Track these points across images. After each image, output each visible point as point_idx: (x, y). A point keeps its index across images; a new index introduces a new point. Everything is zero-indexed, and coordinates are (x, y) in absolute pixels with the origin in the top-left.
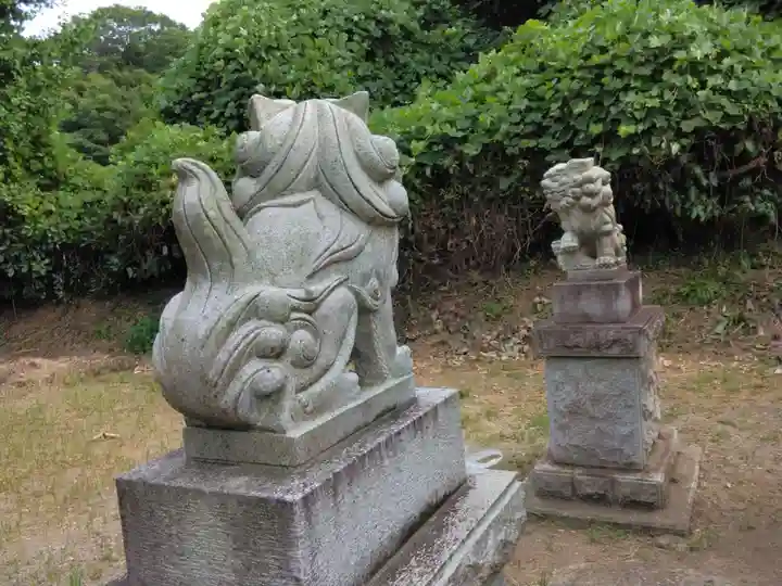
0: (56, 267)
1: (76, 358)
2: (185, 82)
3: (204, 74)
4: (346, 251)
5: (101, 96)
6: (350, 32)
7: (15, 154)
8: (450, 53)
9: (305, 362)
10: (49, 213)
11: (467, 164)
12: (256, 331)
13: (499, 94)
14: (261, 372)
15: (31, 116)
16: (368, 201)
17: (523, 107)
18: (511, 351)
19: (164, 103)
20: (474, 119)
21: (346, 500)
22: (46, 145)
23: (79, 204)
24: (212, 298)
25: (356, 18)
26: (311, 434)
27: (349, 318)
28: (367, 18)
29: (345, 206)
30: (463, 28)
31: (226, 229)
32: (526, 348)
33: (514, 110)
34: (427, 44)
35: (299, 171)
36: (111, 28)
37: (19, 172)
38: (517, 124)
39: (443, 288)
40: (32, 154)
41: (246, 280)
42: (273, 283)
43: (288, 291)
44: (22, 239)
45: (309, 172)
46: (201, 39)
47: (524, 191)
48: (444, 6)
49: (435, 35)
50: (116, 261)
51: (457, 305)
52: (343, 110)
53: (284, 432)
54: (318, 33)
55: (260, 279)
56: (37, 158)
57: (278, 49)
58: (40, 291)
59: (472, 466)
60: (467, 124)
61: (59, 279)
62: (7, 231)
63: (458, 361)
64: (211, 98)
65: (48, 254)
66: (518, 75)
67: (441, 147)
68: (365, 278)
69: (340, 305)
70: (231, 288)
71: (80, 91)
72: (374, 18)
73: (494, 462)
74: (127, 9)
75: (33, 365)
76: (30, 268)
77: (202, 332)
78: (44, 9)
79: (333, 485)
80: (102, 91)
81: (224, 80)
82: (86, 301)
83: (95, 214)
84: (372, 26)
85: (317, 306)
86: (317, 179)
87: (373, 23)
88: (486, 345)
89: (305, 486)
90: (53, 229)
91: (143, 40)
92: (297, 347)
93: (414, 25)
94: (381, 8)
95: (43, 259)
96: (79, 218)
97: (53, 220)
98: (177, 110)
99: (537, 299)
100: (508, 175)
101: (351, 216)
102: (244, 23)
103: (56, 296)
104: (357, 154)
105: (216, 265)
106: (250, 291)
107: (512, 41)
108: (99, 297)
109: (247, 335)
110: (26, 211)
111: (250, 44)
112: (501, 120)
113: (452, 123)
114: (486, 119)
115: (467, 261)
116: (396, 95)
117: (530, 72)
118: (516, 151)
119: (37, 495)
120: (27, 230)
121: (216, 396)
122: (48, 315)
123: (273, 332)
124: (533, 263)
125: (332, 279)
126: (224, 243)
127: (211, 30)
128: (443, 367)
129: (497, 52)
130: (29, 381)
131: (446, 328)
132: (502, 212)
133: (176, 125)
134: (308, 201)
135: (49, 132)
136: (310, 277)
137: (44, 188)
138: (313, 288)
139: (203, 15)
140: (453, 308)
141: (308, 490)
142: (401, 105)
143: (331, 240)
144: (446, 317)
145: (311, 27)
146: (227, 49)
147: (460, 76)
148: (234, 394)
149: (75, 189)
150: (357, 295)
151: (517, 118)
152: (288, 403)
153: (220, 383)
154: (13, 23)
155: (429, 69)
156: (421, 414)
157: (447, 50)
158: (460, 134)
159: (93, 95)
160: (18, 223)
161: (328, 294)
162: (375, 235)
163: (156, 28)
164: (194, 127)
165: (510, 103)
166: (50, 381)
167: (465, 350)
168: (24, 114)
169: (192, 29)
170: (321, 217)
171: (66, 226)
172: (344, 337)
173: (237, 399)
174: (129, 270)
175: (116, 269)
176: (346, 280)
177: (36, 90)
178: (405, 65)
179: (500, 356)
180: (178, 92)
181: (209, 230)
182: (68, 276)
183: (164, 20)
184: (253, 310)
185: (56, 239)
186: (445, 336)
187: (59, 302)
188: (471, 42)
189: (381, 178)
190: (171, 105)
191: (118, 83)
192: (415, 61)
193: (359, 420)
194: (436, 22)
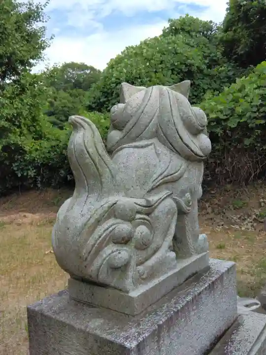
0: (38, 174)
1: (43, 215)
2: (98, 94)
3: (105, 90)
4: (172, 176)
5: (63, 101)
6: (173, 70)
7: (24, 124)
8: (221, 79)
9: (143, 246)
10: (37, 150)
11: (228, 131)
12: (113, 227)
13: (246, 97)
14: (115, 253)
15: (32, 108)
16: (188, 146)
17: (258, 104)
18: (247, 226)
19: (88, 103)
20: (233, 110)
21: (165, 342)
22: (37, 120)
23: (49, 146)
24: (88, 203)
25: (176, 64)
26: (144, 295)
27: (172, 219)
28: (181, 64)
29: (173, 149)
30: (228, 68)
31: (99, 160)
32: (255, 224)
33: (254, 105)
34: (209, 75)
35: (147, 126)
36: (69, 72)
37: (25, 131)
38: (255, 112)
39: (213, 192)
40: (31, 124)
41: (109, 193)
42: (127, 195)
43: (135, 200)
44: (25, 160)
45: (152, 127)
46: (106, 75)
47: (257, 146)
48: (219, 58)
49: (214, 71)
50: (63, 172)
51: (219, 200)
52: (174, 92)
53: (128, 292)
54: (157, 71)
55: (118, 192)
56: (34, 126)
57: (140, 78)
58: (31, 184)
59: (241, 309)
60: (229, 112)
61: (39, 179)
62: (19, 157)
63: (219, 229)
64: (108, 100)
65: (35, 167)
66: (256, 89)
67: (215, 123)
68: (183, 193)
69: (167, 210)
70: (100, 197)
71: (55, 99)
72: (185, 64)
73: (255, 307)
74: (77, 64)
75: (25, 216)
76: (28, 173)
77: (79, 225)
78: (40, 62)
79: (157, 334)
80: (64, 98)
81: (115, 93)
82: (50, 190)
83: (56, 151)
84: (183, 67)
85: (153, 210)
86: (157, 132)
87: (184, 66)
88: (233, 221)
89: (139, 334)
90: (38, 157)
91: (82, 77)
92: (139, 237)
93: (204, 67)
94: (188, 59)
95: (33, 170)
96: (49, 152)
97: (37, 153)
98: (94, 106)
99: (262, 200)
100: (249, 137)
101: (177, 155)
102: (126, 67)
103: (38, 186)
104: (182, 118)
105: (92, 182)
106: (112, 199)
107: (253, 72)
108: (55, 188)
109: (108, 229)
110: (27, 148)
111: (127, 76)
112: (247, 110)
113: (221, 111)
114: (239, 110)
115: (225, 179)
116: (193, 99)
117: (262, 87)
118: (254, 125)
119: (18, 278)
120: (27, 157)
121: (86, 267)
122: (33, 194)
123: (124, 227)
124: (260, 181)
125: (164, 193)
126: (98, 169)
127: (110, 70)
128: (211, 231)
129: (246, 78)
130: (23, 223)
131: (213, 211)
132: (245, 156)
133: (93, 113)
134: (151, 144)
135: (39, 115)
136: (149, 192)
137: (36, 139)
138: (150, 199)
139: (107, 64)
140: (217, 202)
141: (141, 339)
142: (196, 103)
143: (164, 169)
144: (213, 206)
145: (155, 68)
146: (117, 79)
147: (226, 89)
148: (97, 267)
149: (48, 139)
150: (177, 203)
151: (255, 109)
152: (131, 273)
153: (89, 259)
154: (27, 68)
155: (209, 86)
156: (214, 279)
157: (219, 78)
158: (225, 117)
159: (60, 101)
160: (23, 154)
161: (160, 203)
162: (190, 167)
163: (88, 72)
164: (100, 113)
165: (251, 102)
166: (31, 224)
167: (223, 223)
168: (29, 107)
169: (102, 71)
170: (158, 155)
171: (43, 156)
172: (168, 230)
173: (98, 270)
174: (68, 176)
175: (62, 176)
176: (171, 194)
177: (34, 96)
178: (199, 85)
179: (241, 228)
180: (94, 98)
181: (89, 160)
182: (43, 178)
183: (92, 69)
184: (112, 212)
185: (39, 161)
186: (212, 215)
187: (39, 189)
188: (231, 73)
189: (195, 132)
190: (91, 104)
191: (71, 95)
192: (203, 83)
193: (175, 282)
194: (214, 65)
